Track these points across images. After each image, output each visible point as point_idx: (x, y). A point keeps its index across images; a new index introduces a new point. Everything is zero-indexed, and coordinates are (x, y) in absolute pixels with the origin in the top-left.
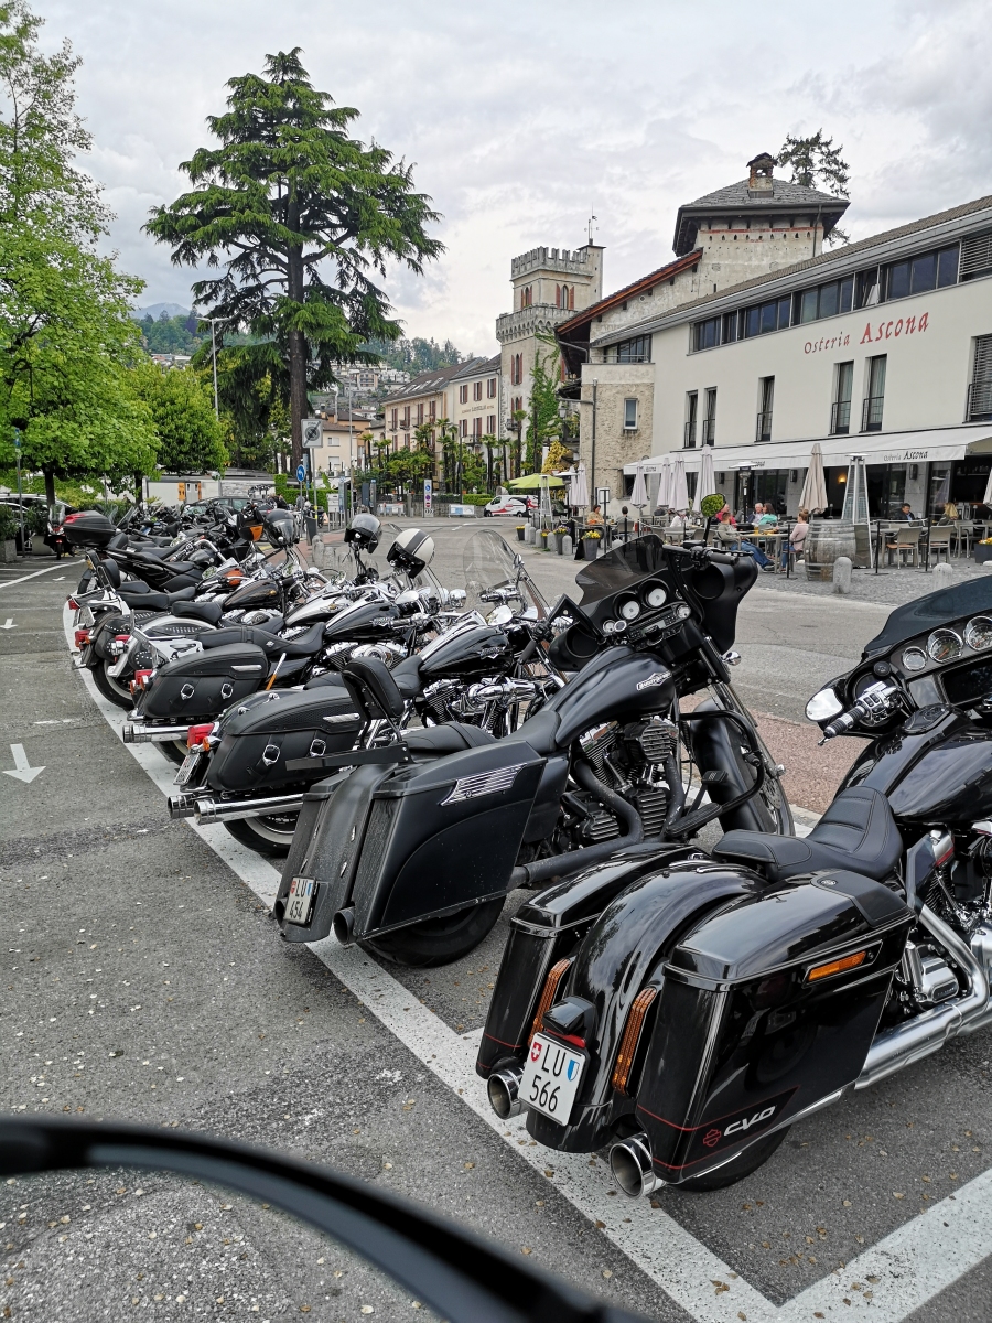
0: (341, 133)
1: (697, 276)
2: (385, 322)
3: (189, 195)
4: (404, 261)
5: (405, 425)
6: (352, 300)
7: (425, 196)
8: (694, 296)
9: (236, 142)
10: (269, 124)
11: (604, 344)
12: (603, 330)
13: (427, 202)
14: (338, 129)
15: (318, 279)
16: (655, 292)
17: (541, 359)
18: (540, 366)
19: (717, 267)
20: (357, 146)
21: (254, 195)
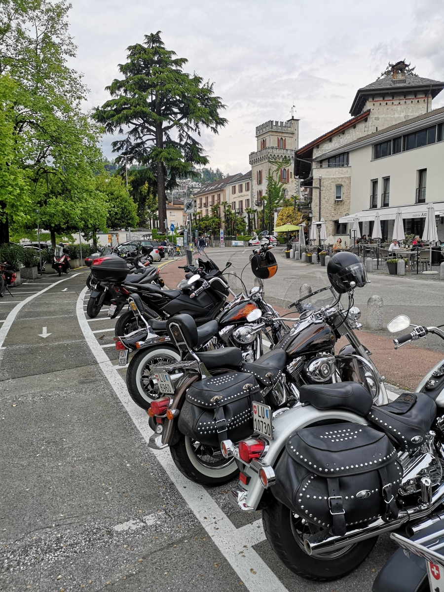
0: (179, 70)
1: (367, 123)
2: (201, 157)
3: (110, 101)
4: (209, 128)
5: (206, 205)
6: (185, 147)
7: (219, 98)
8: (366, 134)
9: (131, 76)
10: (146, 67)
11: (319, 159)
12: (320, 152)
13: (220, 100)
14: (179, 68)
15: (169, 138)
16: (346, 132)
17: (271, 172)
18: (271, 175)
19: (377, 119)
20: (188, 76)
21: (141, 99)
